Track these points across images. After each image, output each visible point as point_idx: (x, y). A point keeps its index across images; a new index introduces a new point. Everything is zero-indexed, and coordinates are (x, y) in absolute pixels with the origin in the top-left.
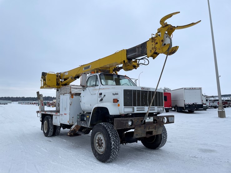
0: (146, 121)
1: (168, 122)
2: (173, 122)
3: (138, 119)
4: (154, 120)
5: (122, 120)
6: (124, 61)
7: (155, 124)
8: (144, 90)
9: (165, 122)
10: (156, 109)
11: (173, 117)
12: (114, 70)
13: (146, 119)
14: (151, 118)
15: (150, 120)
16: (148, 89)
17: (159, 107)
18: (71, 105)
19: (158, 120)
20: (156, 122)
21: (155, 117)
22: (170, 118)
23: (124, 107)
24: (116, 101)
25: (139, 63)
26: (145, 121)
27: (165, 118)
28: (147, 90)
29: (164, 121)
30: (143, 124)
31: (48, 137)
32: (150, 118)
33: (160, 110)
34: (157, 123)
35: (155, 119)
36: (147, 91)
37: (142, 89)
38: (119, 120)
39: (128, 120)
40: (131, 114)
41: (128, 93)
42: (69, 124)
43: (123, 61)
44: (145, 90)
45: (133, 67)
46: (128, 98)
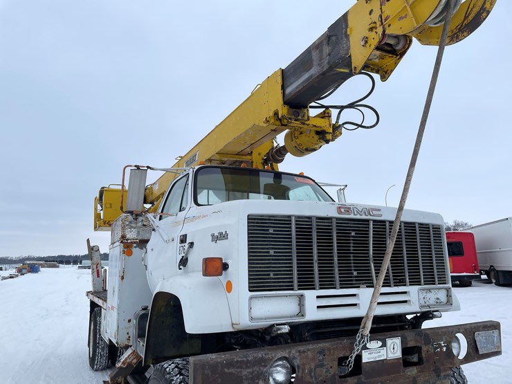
0: (366, 357)
1: (474, 354)
2: (498, 353)
3: (321, 352)
4: (406, 351)
5: (230, 364)
6: (276, 114)
7: (413, 371)
8: (352, 216)
9: (461, 357)
10: (413, 299)
11: (496, 332)
12: (265, 162)
13: (365, 348)
14: (389, 342)
15: (383, 351)
16: (369, 211)
17: (429, 290)
18: (123, 278)
19: (424, 348)
20: (415, 359)
21: (410, 334)
22: (480, 337)
23: (251, 298)
24: (215, 267)
25: (341, 122)
26: (359, 357)
27: (459, 336)
28: (364, 217)
29: (455, 352)
30: (351, 374)
31: (96, 370)
32: (384, 345)
33: (432, 301)
34: (420, 362)
35: (411, 344)
36: (368, 221)
37: (340, 212)
38: (214, 367)
39: (265, 363)
40: (286, 329)
41: (271, 231)
42: (117, 343)
43: (271, 114)
44: (358, 217)
45: (316, 137)
46: (272, 252)
